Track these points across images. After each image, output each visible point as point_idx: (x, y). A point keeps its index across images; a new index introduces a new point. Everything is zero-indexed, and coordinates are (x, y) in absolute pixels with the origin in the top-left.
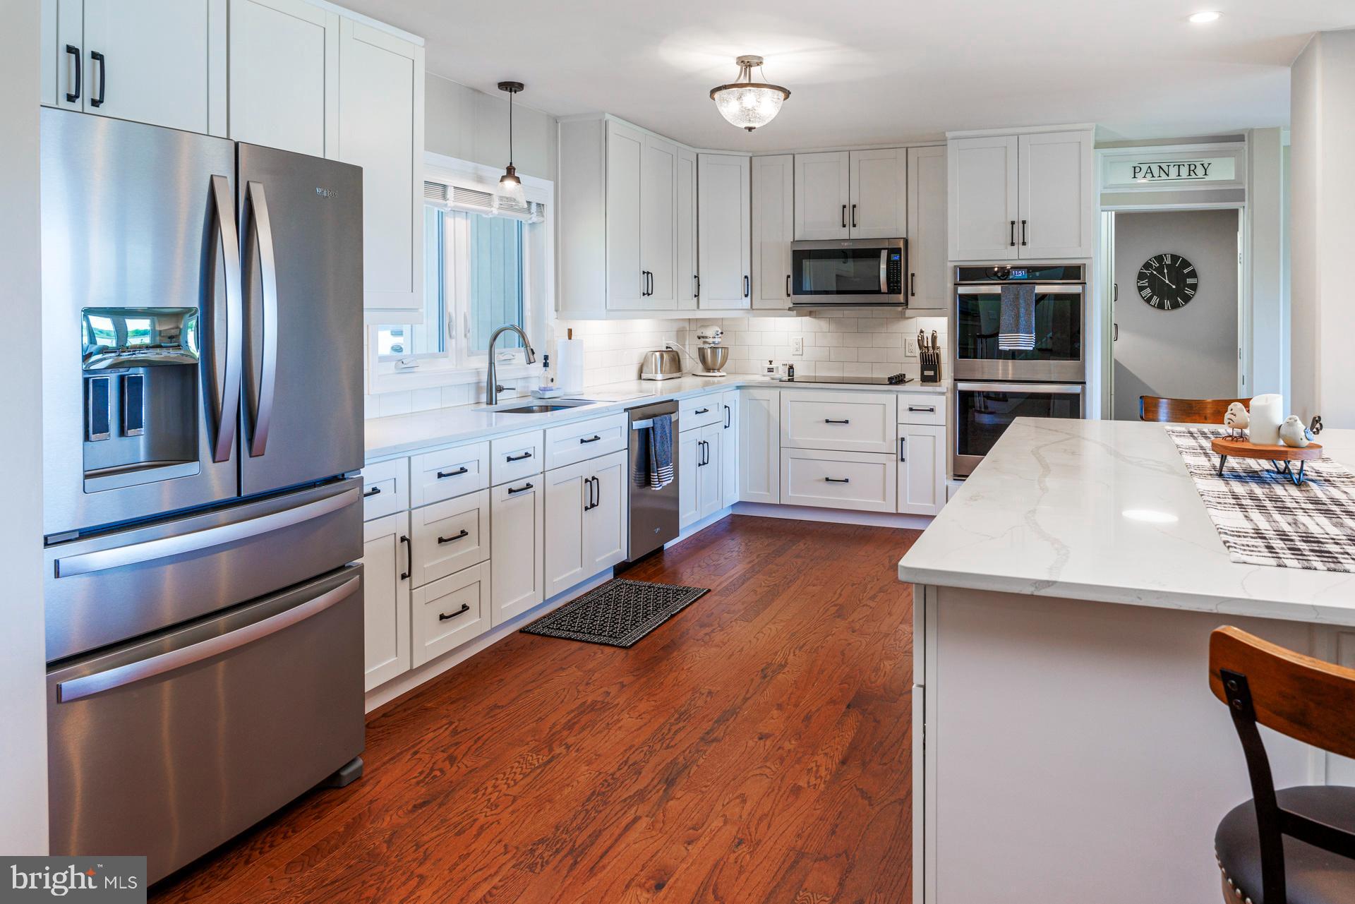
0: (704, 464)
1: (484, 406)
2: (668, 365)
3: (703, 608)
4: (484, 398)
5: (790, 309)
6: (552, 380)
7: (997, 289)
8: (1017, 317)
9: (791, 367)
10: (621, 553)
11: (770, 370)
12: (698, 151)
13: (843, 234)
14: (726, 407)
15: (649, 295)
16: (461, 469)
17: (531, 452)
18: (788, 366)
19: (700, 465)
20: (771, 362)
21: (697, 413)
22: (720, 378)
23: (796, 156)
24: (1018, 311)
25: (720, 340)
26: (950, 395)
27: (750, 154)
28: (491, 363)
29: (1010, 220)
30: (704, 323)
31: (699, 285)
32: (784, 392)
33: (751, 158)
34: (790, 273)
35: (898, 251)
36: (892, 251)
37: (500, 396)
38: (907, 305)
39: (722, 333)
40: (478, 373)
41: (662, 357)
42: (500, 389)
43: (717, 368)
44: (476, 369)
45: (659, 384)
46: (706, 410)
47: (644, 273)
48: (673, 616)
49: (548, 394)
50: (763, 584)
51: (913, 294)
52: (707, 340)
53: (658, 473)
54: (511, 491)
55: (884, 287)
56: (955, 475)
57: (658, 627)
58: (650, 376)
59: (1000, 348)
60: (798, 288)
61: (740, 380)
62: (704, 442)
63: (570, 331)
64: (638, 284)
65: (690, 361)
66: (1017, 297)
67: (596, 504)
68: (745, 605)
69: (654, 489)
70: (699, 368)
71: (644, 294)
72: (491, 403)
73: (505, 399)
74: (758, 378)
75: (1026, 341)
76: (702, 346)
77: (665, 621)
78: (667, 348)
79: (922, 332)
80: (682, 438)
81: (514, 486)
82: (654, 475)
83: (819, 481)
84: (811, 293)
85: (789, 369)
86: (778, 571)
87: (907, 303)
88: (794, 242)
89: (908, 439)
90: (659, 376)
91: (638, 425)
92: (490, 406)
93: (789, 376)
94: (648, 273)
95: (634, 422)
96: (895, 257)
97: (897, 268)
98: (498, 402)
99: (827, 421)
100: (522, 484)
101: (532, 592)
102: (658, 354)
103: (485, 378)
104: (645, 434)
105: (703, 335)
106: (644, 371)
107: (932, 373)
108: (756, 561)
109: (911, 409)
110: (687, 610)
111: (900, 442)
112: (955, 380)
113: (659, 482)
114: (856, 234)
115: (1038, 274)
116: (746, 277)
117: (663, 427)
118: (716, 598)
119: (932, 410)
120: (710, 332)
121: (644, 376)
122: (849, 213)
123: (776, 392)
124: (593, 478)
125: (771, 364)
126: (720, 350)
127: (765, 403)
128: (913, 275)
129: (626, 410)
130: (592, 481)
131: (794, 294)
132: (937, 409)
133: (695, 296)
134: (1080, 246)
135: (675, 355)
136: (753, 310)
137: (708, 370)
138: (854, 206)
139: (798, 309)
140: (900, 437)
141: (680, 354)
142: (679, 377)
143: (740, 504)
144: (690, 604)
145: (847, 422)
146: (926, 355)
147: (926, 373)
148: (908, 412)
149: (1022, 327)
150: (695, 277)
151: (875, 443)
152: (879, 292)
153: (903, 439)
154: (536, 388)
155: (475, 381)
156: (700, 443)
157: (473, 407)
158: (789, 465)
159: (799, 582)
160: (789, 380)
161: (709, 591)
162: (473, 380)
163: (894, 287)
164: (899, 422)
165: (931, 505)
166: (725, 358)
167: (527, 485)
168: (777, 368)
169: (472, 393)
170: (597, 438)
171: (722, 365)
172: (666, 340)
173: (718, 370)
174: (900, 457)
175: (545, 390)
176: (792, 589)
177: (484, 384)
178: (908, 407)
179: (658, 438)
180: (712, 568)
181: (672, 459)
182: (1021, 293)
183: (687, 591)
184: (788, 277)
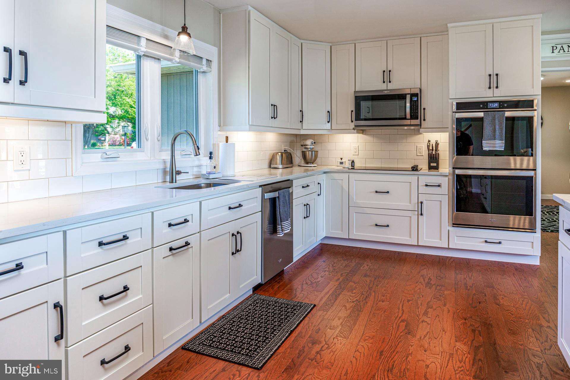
0: (307, 217)
1: (168, 184)
2: (286, 160)
3: (312, 323)
4: (168, 178)
5: (354, 129)
6: (215, 167)
7: (481, 115)
8: (494, 131)
9: (353, 162)
10: (257, 278)
11: (341, 163)
12: (302, 41)
13: (383, 87)
14: (319, 183)
15: (275, 118)
16: (124, 236)
17: (189, 218)
18: (351, 161)
19: (305, 218)
20: (341, 159)
21: (303, 187)
22: (314, 168)
23: (356, 44)
24: (495, 127)
25: (313, 147)
26: (451, 177)
27: (331, 44)
28: (173, 156)
29: (488, 74)
30: (306, 137)
31: (303, 116)
32: (351, 175)
33: (331, 47)
34: (353, 109)
35: (416, 95)
36: (412, 95)
37: (179, 177)
38: (421, 126)
39: (315, 143)
40: (165, 162)
41: (282, 155)
42: (179, 173)
43: (312, 161)
44: (164, 160)
45: (280, 170)
46: (308, 186)
47: (272, 105)
48: (292, 332)
49: (212, 176)
50: (350, 300)
51: (424, 120)
52: (307, 147)
53: (281, 226)
54: (171, 249)
55: (408, 116)
56: (453, 224)
57: (282, 344)
58: (276, 166)
59: (484, 149)
60: (358, 118)
61: (326, 169)
62: (307, 204)
63: (227, 138)
64: (269, 112)
65: (297, 158)
66: (494, 119)
67: (240, 250)
68: (341, 320)
69: (279, 235)
70: (303, 163)
71: (272, 118)
72: (172, 182)
73: (182, 180)
74: (334, 168)
75: (499, 145)
76: (304, 150)
77: (287, 337)
78: (285, 151)
79: (429, 141)
80: (295, 202)
81: (175, 245)
82: (279, 227)
83: (371, 226)
84: (365, 120)
85: (352, 163)
86: (356, 288)
87: (421, 125)
88: (355, 92)
89: (425, 203)
90: (281, 166)
91: (268, 196)
92: (172, 184)
93: (352, 166)
94: (274, 106)
95: (265, 194)
96: (415, 99)
97: (416, 104)
98: (177, 181)
99: (376, 192)
100: (182, 242)
101: (190, 320)
102: (280, 154)
103: (168, 165)
104: (273, 201)
105: (304, 144)
106: (272, 163)
107: (435, 165)
108: (341, 279)
109: (427, 185)
110: (301, 325)
111: (420, 204)
112: (453, 168)
113: (282, 231)
114: (391, 86)
115: (506, 105)
116: (328, 112)
117: (284, 196)
118: (320, 313)
119: (439, 186)
120: (309, 142)
121: (272, 166)
122: (387, 75)
123: (347, 175)
124: (238, 233)
125: (341, 160)
126: (314, 152)
127: (340, 182)
128: (424, 109)
129: (260, 186)
130: (237, 235)
131: (356, 120)
132: (442, 185)
133: (301, 122)
134: (533, 88)
135: (289, 155)
136: (332, 130)
137: (307, 163)
138: (390, 71)
139: (359, 129)
140: (420, 201)
141: (292, 154)
142: (292, 167)
143: (326, 238)
144: (303, 319)
145: (388, 192)
146: (430, 154)
147: (432, 164)
148: (425, 187)
149: (497, 137)
150: (301, 111)
151: (405, 204)
152: (405, 118)
153: (422, 203)
154: (204, 172)
155: (162, 168)
156: (305, 205)
157: (160, 185)
158: (354, 217)
159: (372, 297)
160: (352, 169)
161: (315, 306)
162: (161, 166)
163: (414, 115)
164: (419, 193)
165: (439, 241)
166: (316, 157)
167: (186, 243)
168: (345, 162)
169: (160, 175)
170: (240, 206)
171: (315, 160)
172: (284, 147)
173: (313, 163)
174: (420, 213)
175: (209, 173)
176: (369, 304)
177: (168, 169)
178: (425, 184)
179: (281, 203)
180: (314, 285)
181: (289, 216)
182: (496, 116)
183: (300, 305)
184: (352, 111)
